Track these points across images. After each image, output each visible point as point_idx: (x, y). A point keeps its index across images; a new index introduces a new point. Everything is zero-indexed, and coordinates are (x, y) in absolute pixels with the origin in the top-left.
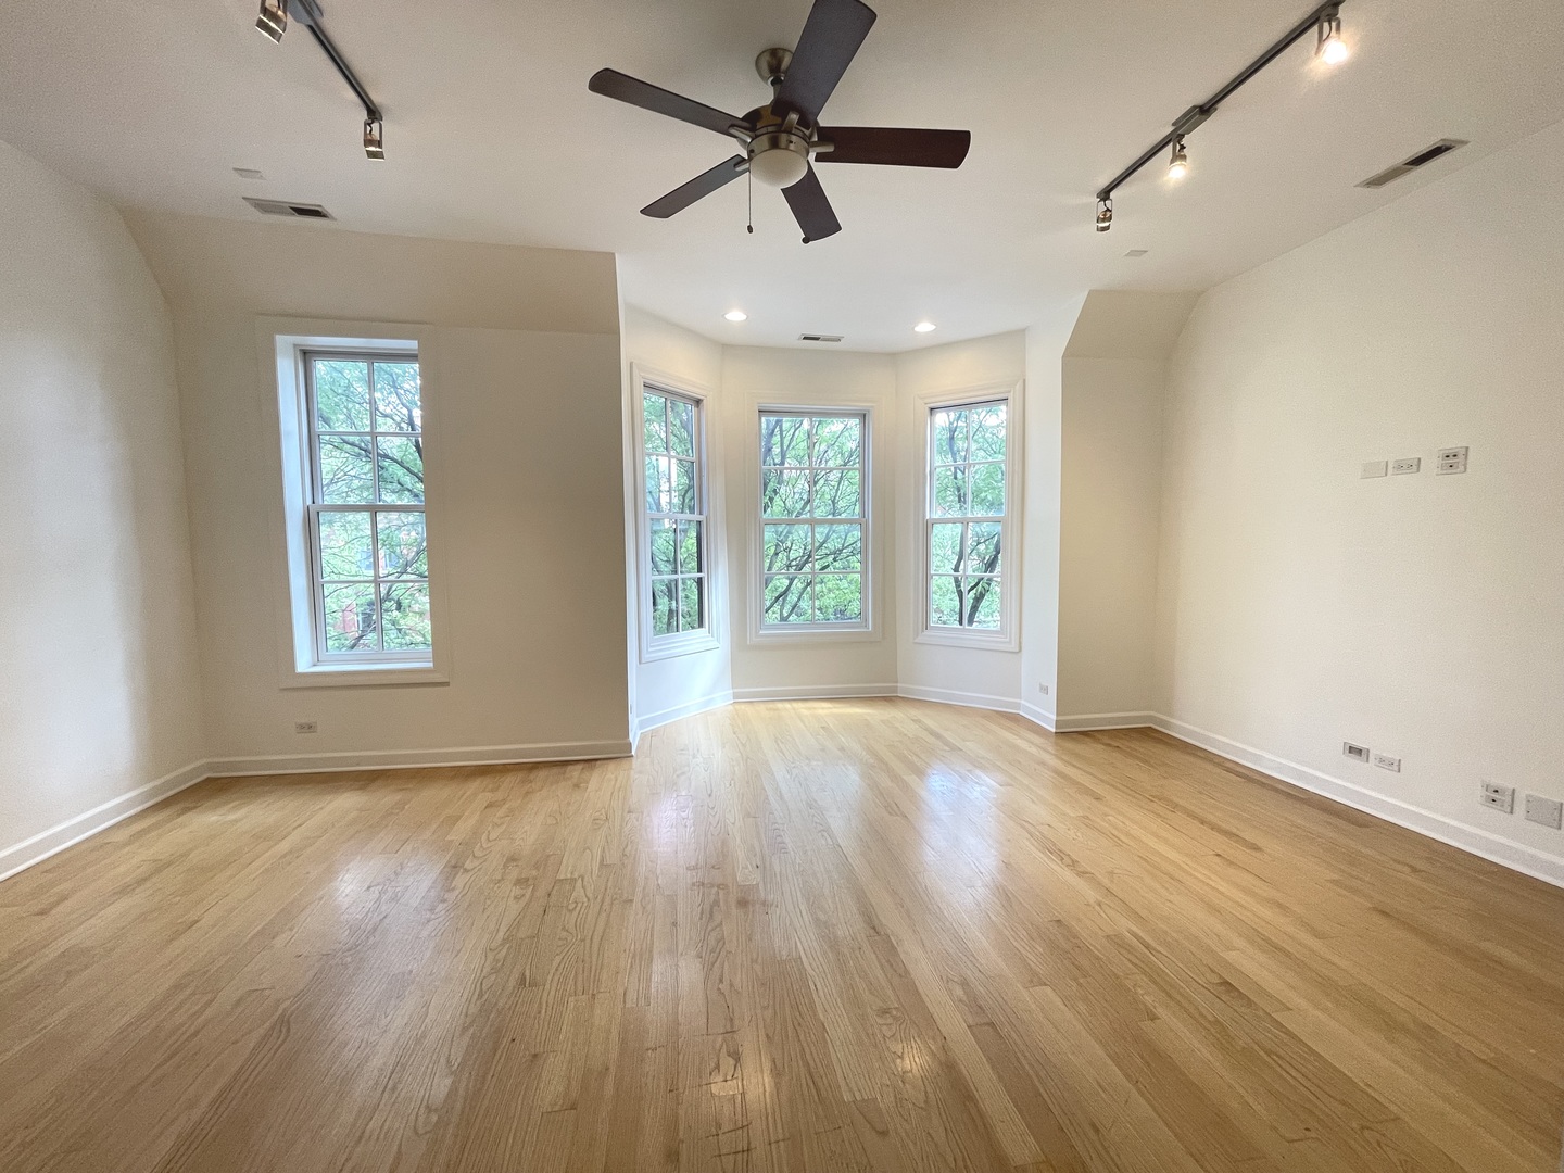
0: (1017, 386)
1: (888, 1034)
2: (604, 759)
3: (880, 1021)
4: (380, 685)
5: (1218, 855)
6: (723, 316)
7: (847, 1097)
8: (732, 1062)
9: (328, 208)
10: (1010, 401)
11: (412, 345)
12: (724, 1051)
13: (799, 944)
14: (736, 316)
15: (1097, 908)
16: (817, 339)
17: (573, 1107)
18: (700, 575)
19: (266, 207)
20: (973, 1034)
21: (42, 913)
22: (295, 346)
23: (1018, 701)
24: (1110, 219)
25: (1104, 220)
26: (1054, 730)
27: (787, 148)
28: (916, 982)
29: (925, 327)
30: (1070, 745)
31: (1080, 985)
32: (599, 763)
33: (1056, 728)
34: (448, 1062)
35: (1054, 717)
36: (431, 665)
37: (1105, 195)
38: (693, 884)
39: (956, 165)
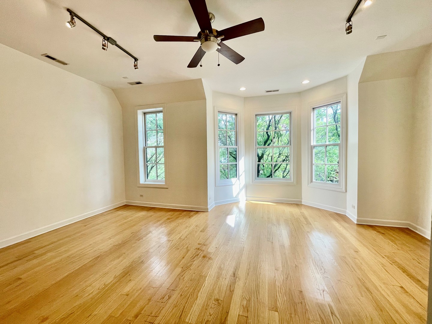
0: (344, 96)
1: (213, 307)
2: (199, 211)
3: (214, 302)
4: (154, 188)
5: (402, 287)
6: (239, 89)
7: (187, 320)
8: (168, 298)
9: (141, 81)
10: (341, 102)
11: (161, 109)
12: (168, 294)
13: (210, 272)
14: (243, 89)
15: (322, 292)
16: (271, 91)
17: (127, 295)
18: (236, 163)
19: (131, 84)
20: (238, 318)
21: (85, 226)
22: (142, 112)
23: (346, 210)
24: (351, 28)
25: (348, 30)
26: (356, 222)
27: (210, 40)
28: (234, 295)
29: (306, 82)
30: (362, 230)
31: (291, 317)
32: (200, 212)
33: (357, 222)
34: (115, 275)
35: (356, 218)
36: (164, 183)
37: (349, 20)
38: (196, 249)
39: (263, 30)
